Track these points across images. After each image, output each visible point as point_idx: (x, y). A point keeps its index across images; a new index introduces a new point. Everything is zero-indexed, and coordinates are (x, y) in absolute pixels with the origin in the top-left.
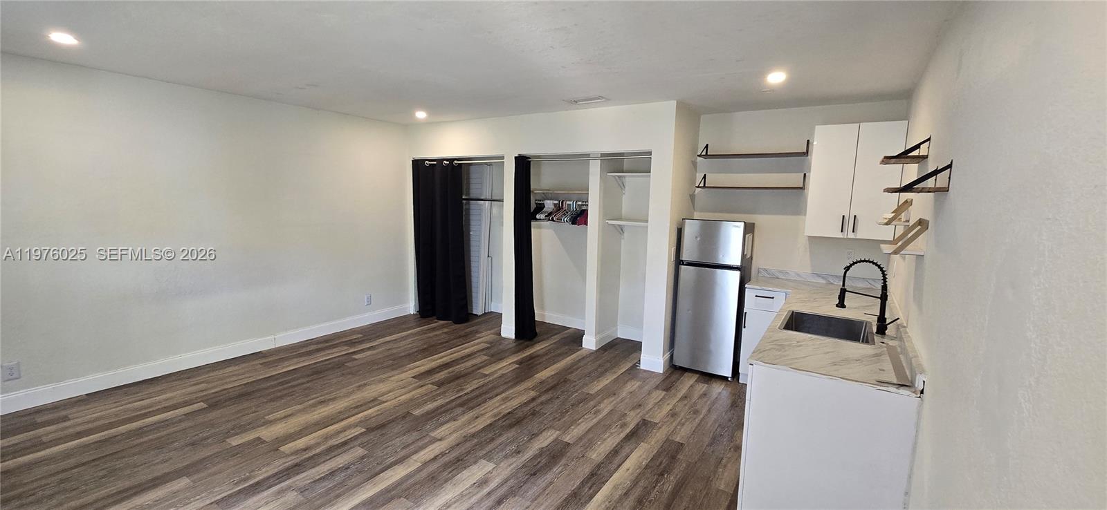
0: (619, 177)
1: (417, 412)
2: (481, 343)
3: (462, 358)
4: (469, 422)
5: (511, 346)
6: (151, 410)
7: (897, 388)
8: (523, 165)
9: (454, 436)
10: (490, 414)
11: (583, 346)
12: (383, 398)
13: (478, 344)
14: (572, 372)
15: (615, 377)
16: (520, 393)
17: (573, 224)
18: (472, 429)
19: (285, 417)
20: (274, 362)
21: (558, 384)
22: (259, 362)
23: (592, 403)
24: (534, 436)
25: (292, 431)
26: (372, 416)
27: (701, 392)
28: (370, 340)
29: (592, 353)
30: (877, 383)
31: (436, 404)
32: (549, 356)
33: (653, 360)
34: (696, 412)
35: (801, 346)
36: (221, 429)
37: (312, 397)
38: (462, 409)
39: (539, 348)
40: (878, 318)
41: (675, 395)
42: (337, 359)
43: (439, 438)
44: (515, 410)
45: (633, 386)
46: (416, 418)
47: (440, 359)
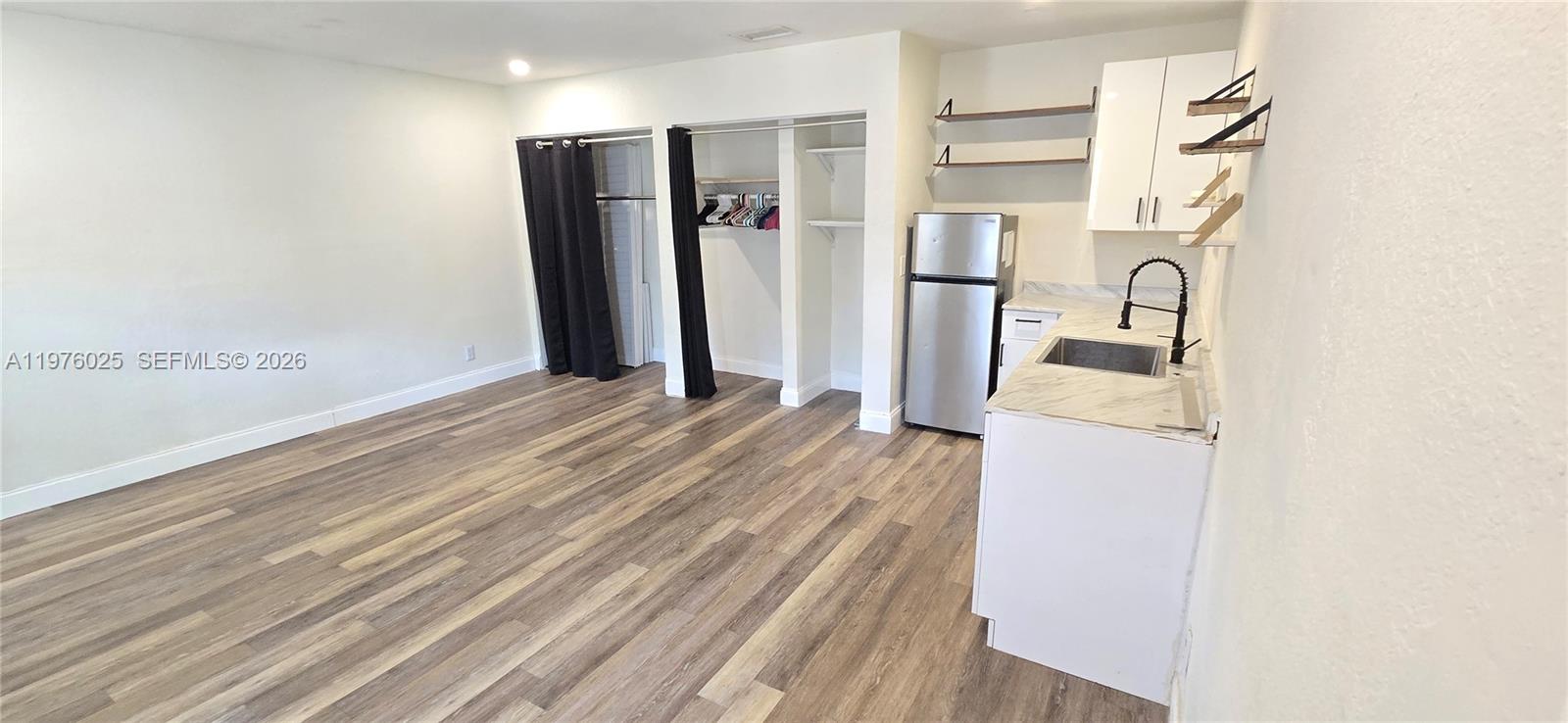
0: (824, 154)
1: (541, 505)
2: (636, 405)
3: (609, 428)
4: (615, 514)
5: (679, 408)
6: (150, 522)
7: (1182, 434)
8: (680, 139)
9: (591, 534)
10: (643, 502)
11: (782, 403)
12: (493, 489)
13: (633, 407)
14: (763, 439)
15: (823, 443)
16: (688, 472)
17: (759, 228)
18: (617, 524)
19: (350, 522)
20: (336, 446)
21: (742, 457)
22: (312, 448)
23: (789, 480)
24: (704, 528)
25: (358, 540)
26: (476, 513)
27: (941, 458)
28: (477, 409)
29: (794, 412)
30: (1157, 428)
31: (567, 493)
32: (733, 419)
33: (877, 417)
34: (931, 484)
35: (1062, 383)
36: (255, 543)
37: (389, 492)
38: (606, 497)
39: (719, 407)
40: (1174, 342)
41: (904, 463)
42: (426, 439)
43: (571, 537)
44: (680, 494)
45: (847, 453)
46: (540, 512)
47: (576, 430)
